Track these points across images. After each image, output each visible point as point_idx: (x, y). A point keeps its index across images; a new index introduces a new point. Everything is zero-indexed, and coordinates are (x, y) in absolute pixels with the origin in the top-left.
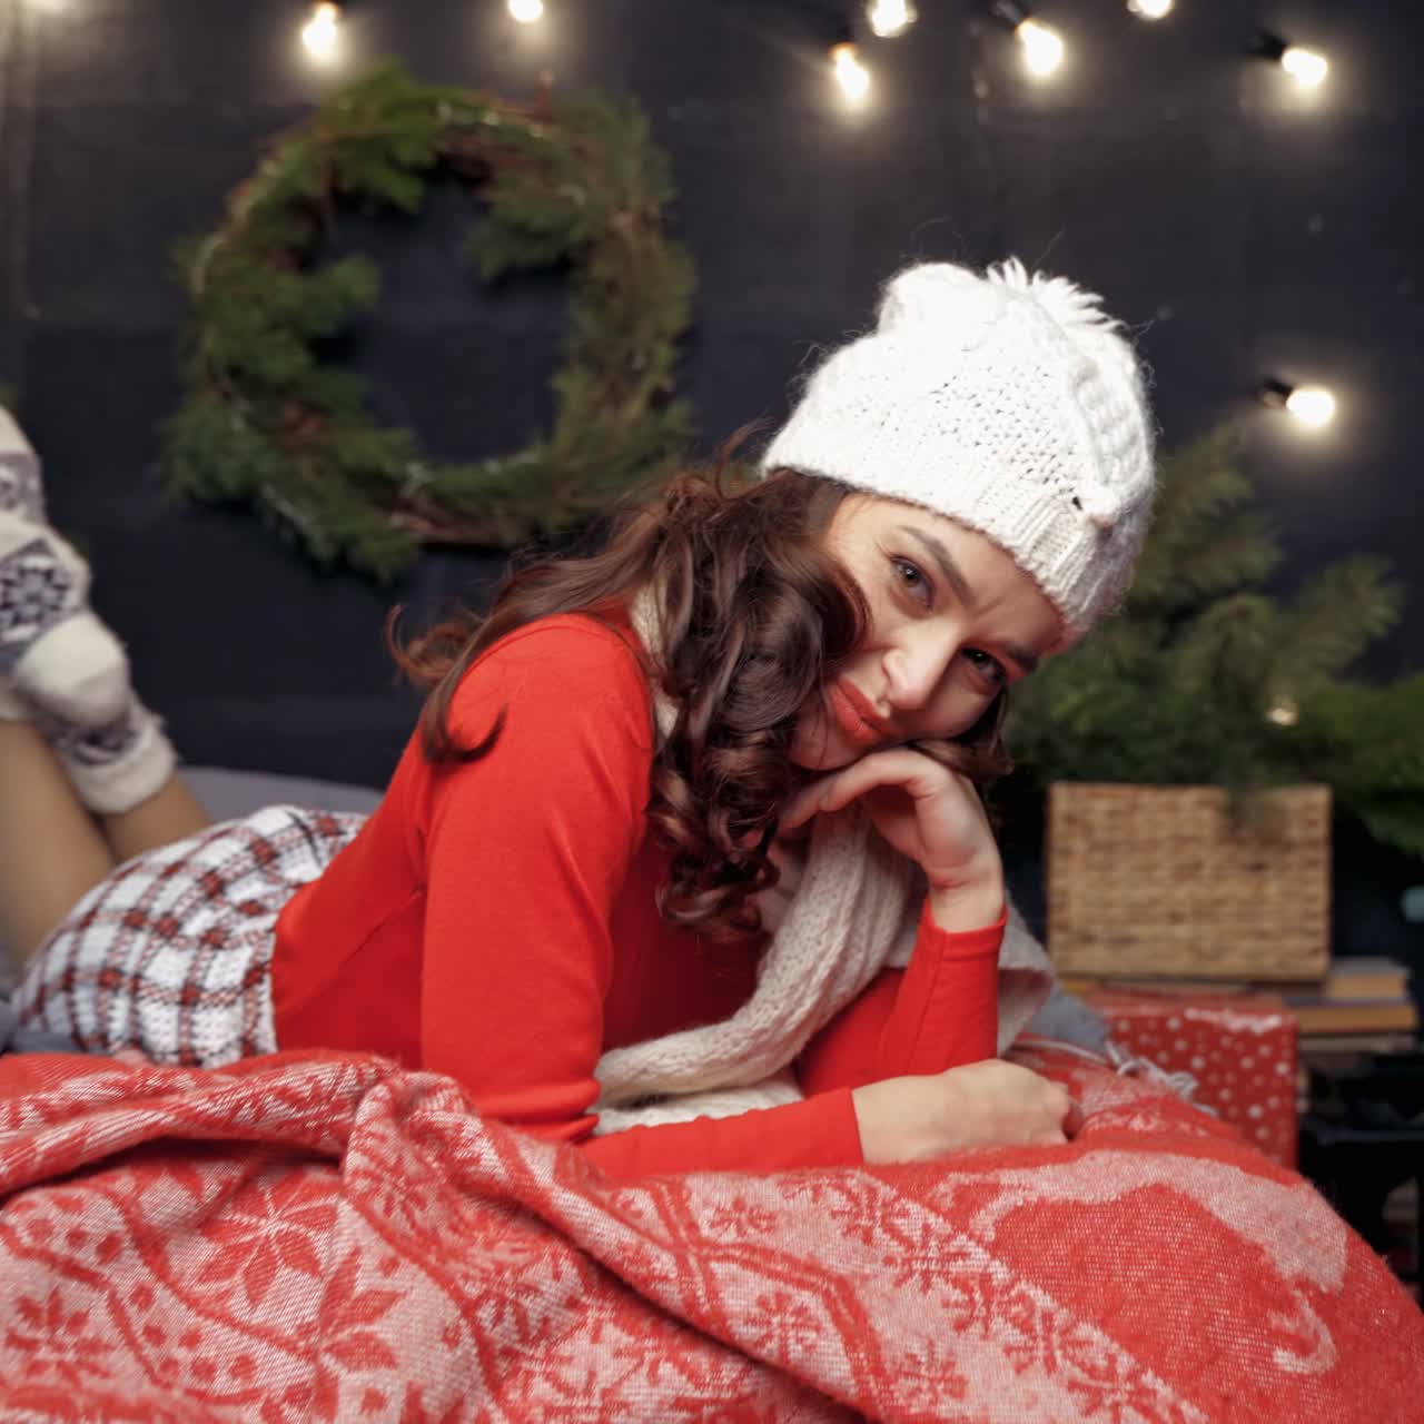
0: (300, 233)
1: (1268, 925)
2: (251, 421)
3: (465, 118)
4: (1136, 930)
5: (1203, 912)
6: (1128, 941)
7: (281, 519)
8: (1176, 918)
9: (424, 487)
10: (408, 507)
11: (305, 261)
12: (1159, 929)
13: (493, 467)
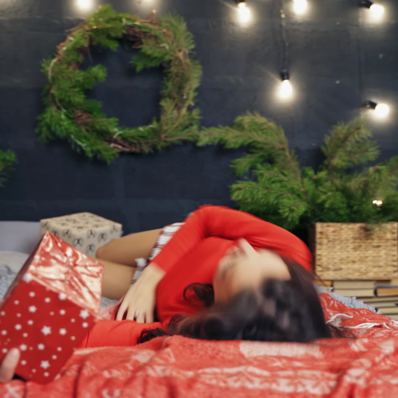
0: (81, 59)
1: (381, 264)
2: (66, 115)
3: (130, 23)
4: (343, 266)
5: (362, 260)
6: (340, 269)
7: (77, 146)
8: (354, 262)
9: (120, 135)
10: (115, 141)
11: (82, 66)
12: (349, 266)
13: (141, 129)
